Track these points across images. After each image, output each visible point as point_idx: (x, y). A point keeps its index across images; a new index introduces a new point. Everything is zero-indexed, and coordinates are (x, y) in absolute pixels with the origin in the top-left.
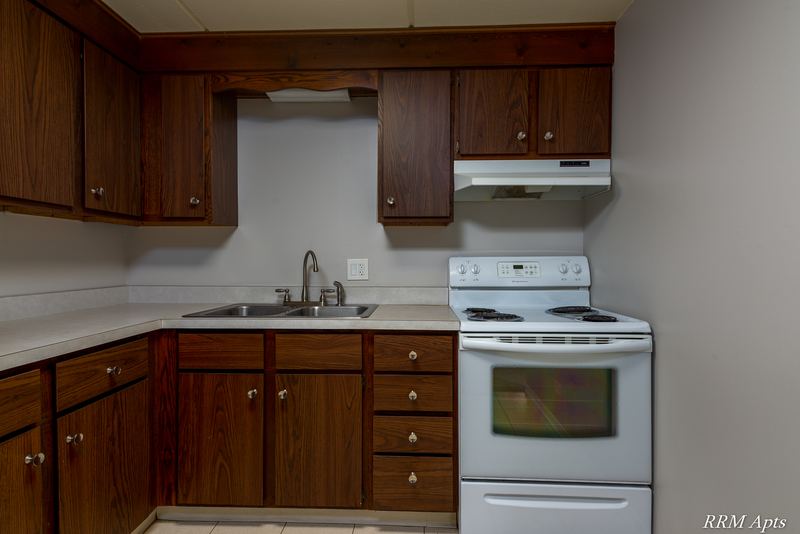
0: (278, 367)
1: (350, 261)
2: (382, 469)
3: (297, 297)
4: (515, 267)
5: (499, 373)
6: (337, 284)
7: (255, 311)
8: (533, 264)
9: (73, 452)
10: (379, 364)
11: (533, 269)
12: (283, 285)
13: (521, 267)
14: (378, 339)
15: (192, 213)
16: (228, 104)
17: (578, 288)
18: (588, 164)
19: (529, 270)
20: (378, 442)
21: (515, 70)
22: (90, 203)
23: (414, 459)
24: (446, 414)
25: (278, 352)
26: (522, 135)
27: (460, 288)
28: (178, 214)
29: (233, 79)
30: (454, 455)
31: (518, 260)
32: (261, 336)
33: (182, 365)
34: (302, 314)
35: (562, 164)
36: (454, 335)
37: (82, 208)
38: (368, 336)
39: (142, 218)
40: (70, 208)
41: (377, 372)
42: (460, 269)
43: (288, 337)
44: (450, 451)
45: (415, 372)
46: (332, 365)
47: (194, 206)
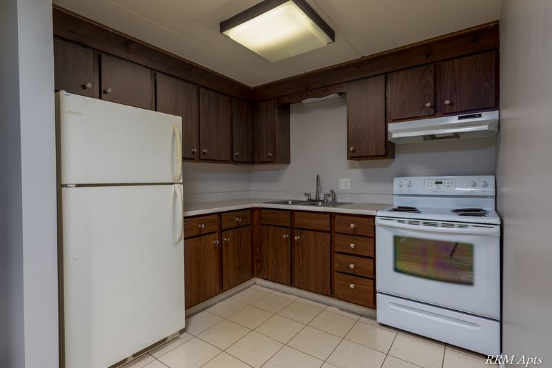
0: (296, 227)
1: (340, 180)
2: (339, 280)
3: (313, 197)
4: (436, 183)
5: (397, 239)
6: (332, 191)
7: (295, 203)
8: (450, 181)
9: (226, 245)
10: (338, 229)
11: (450, 184)
12: (308, 192)
13: (441, 183)
14: (337, 217)
15: (269, 160)
16: (285, 109)
17: (486, 197)
18: (480, 116)
19: (447, 185)
20: (336, 266)
21: (425, 67)
22: (235, 159)
23: (353, 277)
24: (371, 258)
25: (296, 220)
26: (428, 105)
27: (400, 195)
28: (264, 161)
29: (284, 99)
30: (374, 280)
31: (439, 178)
32: (289, 212)
33: (263, 222)
34: (314, 205)
35: (460, 118)
36: (374, 217)
37: (233, 160)
38: (332, 215)
39: (253, 163)
40: (228, 161)
41: (338, 233)
42: (400, 185)
43: (300, 213)
44: (372, 277)
45: (354, 234)
46: (318, 227)
47: (270, 157)
